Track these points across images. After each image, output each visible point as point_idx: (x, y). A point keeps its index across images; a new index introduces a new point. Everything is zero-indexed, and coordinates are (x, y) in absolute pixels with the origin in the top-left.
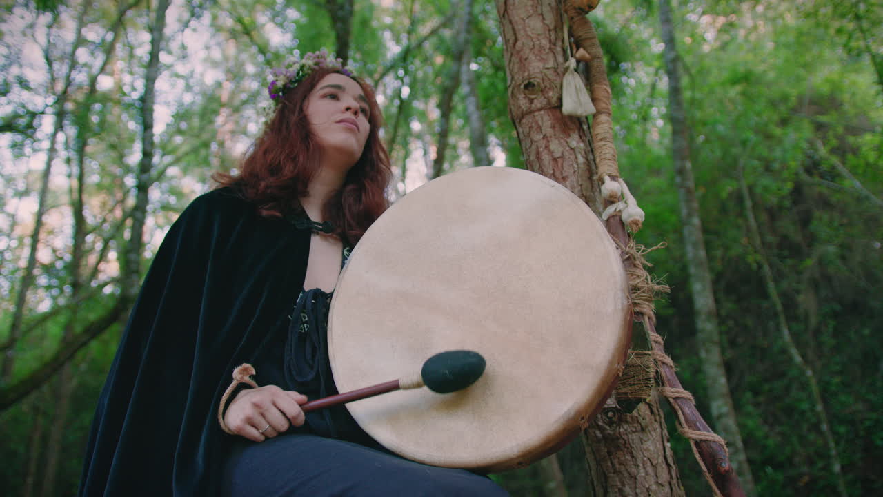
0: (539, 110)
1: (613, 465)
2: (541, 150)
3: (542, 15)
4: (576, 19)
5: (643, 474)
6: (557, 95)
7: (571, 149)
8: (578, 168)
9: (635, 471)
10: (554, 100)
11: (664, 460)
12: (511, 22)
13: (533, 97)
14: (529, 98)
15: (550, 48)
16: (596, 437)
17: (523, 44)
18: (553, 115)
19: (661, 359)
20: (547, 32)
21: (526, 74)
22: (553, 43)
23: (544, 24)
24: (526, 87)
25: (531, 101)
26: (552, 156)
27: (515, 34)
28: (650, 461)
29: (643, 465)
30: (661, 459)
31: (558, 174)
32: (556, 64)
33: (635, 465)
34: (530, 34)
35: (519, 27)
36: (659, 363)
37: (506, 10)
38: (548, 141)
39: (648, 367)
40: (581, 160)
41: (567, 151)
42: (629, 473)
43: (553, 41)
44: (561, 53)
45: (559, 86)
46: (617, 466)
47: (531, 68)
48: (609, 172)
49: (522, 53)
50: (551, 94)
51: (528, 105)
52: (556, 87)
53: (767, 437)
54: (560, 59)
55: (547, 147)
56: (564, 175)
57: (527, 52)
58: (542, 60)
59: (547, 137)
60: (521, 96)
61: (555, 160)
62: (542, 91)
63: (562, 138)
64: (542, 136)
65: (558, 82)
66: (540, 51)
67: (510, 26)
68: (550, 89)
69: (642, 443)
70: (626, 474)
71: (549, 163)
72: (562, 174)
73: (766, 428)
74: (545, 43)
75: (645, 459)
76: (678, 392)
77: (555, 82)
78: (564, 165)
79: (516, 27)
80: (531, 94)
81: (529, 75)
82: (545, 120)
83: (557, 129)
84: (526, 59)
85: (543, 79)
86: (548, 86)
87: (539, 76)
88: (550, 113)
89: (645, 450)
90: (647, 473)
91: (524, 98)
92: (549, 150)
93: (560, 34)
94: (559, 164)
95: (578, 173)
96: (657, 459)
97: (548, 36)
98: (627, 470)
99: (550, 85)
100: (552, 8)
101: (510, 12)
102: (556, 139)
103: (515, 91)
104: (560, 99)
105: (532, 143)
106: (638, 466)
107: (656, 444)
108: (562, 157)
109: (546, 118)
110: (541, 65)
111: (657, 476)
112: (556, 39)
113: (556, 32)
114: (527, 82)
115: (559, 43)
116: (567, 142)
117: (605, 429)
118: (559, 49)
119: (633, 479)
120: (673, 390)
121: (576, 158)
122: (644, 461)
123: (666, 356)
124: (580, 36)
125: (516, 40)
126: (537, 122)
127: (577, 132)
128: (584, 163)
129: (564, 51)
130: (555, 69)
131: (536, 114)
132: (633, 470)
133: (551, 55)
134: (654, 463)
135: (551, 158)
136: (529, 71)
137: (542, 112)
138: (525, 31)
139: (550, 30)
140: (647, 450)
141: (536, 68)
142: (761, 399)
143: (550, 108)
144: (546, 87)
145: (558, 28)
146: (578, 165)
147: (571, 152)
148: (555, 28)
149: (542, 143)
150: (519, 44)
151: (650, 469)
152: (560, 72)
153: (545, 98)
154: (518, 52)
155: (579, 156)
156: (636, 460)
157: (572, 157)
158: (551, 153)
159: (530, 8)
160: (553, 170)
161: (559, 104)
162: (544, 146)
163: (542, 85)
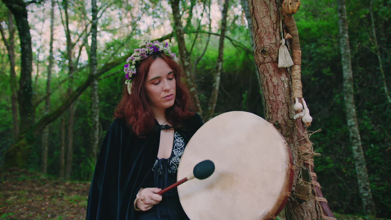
0: (268, 63)
1: (294, 212)
2: (268, 81)
3: (270, 16)
4: (286, 17)
5: (306, 216)
6: (276, 57)
7: (282, 81)
8: (285, 90)
9: (303, 215)
10: (275, 59)
11: (315, 210)
12: (255, 19)
13: (266, 56)
14: (263, 57)
15: (274, 33)
16: (288, 201)
17: (261, 31)
18: (274, 65)
19: (315, 184)
20: (272, 25)
21: (262, 45)
22: (275, 30)
23: (271, 20)
24: (262, 51)
25: (264, 58)
26: (273, 84)
27: (257, 25)
28: (310, 211)
29: (307, 212)
30: (314, 209)
31: (275, 92)
32: (276, 41)
33: (303, 212)
34: (264, 26)
35: (259, 22)
36: (314, 186)
37: (253, 12)
38: (272, 78)
39: (309, 190)
40: (286, 86)
41: (280, 82)
42: (301, 215)
43: (275, 29)
44: (279, 35)
45: (277, 52)
46: (296, 212)
47: (264, 43)
48: (298, 96)
49: (260, 35)
50: (273, 56)
51: (263, 60)
52: (276, 53)
53: (373, 130)
54: (278, 38)
55: (271, 80)
56: (278, 93)
57: (263, 35)
58: (270, 39)
59: (271, 76)
60: (260, 55)
61: (274, 86)
62: (269, 54)
63: (278, 76)
64: (269, 75)
65: (276, 51)
66: (269, 34)
67: (255, 21)
68: (273, 54)
69: (306, 204)
70: (299, 215)
71: (272, 87)
72: (277, 93)
73: (373, 125)
74: (271, 30)
75: (307, 210)
76: (321, 199)
77: (275, 51)
78: (278, 89)
79: (258, 21)
80: (264, 55)
81: (263, 46)
82: (271, 68)
83: (276, 72)
84: (262, 38)
85: (270, 49)
86: (272, 52)
87: (268, 47)
88: (273, 65)
89: (307, 207)
90: (308, 216)
91: (262, 56)
92: (272, 81)
93: (278, 25)
94: (276, 88)
95: (285, 92)
96: (313, 209)
97: (273, 26)
98: (300, 214)
99: (273, 52)
100: (275, 12)
101: (255, 13)
102: (275, 76)
103: (257, 52)
104: (277, 59)
105: (264, 77)
106: (304, 213)
107: (312, 204)
108: (278, 85)
109: (271, 66)
110: (269, 41)
111: (312, 217)
112: (277, 27)
113: (277, 24)
114: (262, 49)
115: (278, 30)
116: (280, 78)
117: (291, 198)
118: (278, 32)
119: (302, 217)
120: (319, 198)
121: (284, 85)
122: (307, 211)
123: (317, 183)
124: (288, 25)
125: (258, 28)
126: (267, 68)
127: (285, 73)
128: (288, 87)
129: (280, 33)
130: (276, 44)
131: (267, 64)
132: (302, 214)
133: (274, 37)
134: (311, 211)
135: (272, 85)
136: (264, 44)
137: (269, 64)
138: (262, 24)
139: (274, 24)
140: (308, 207)
141: (267, 43)
142: (372, 112)
143: (273, 62)
144: (271, 52)
145: (278, 21)
146: (284, 88)
147: (282, 82)
148: (276, 22)
149: (269, 78)
150: (259, 30)
151: (309, 214)
152: (278, 45)
153: (271, 57)
154: (259, 34)
155: (285, 84)
156: (304, 211)
157: (282, 85)
158: (273, 83)
159: (264, 13)
160: (274, 90)
161: (277, 61)
162: (270, 80)
163: (269, 52)
